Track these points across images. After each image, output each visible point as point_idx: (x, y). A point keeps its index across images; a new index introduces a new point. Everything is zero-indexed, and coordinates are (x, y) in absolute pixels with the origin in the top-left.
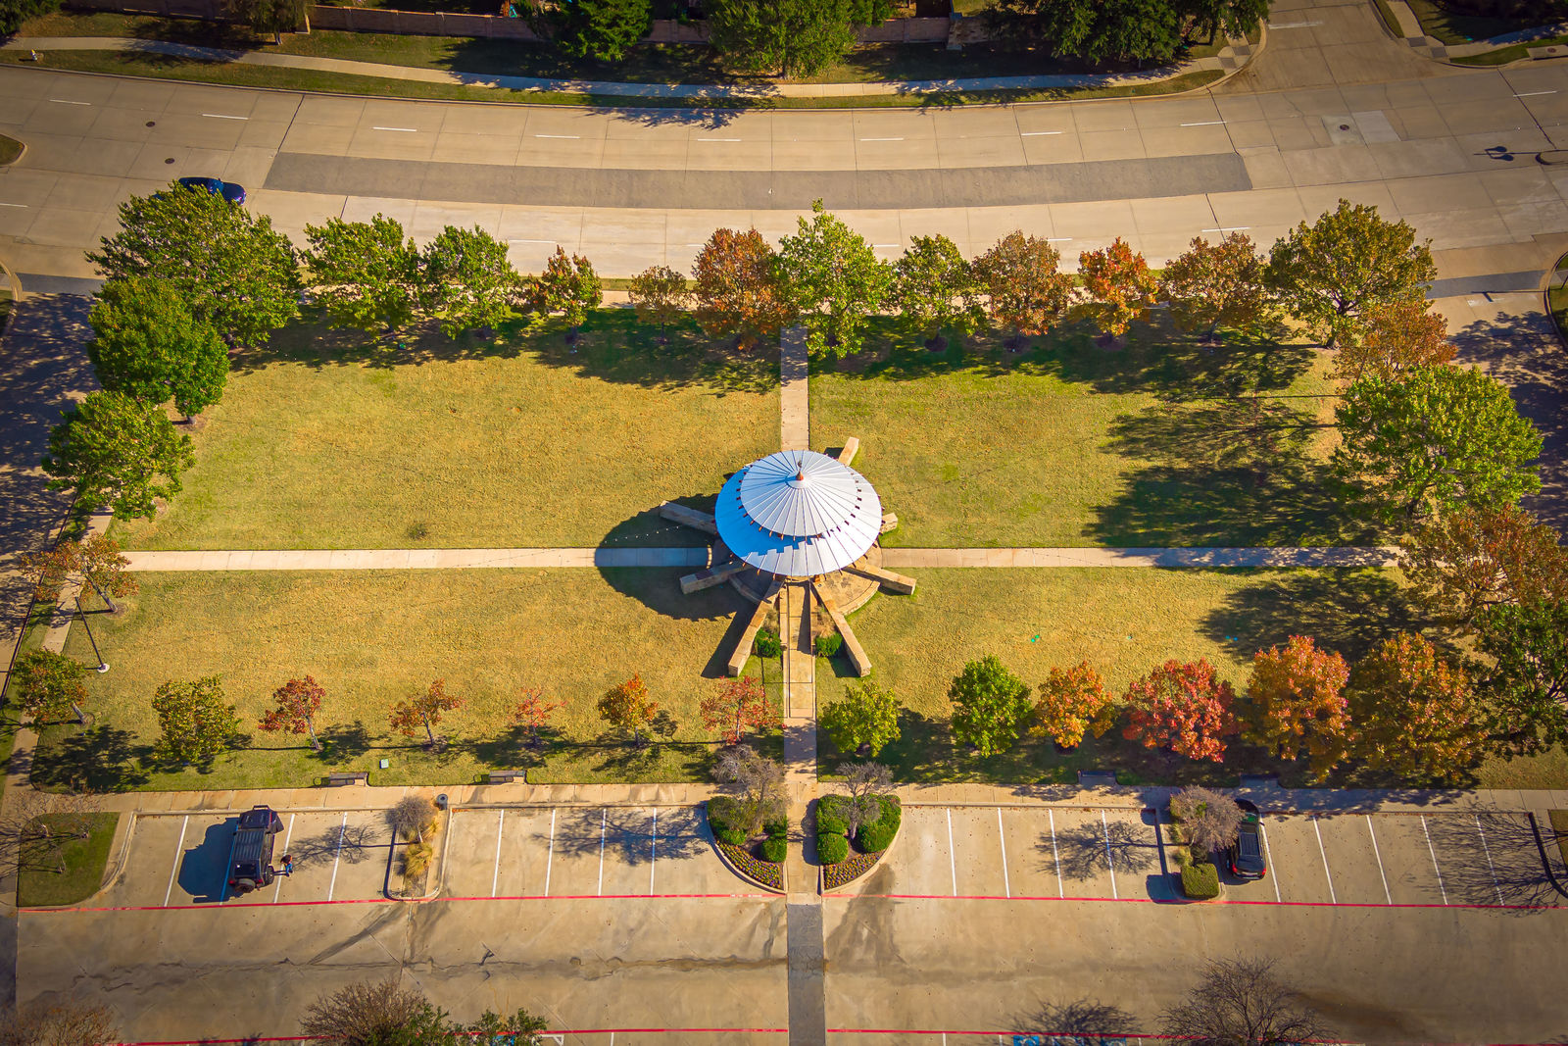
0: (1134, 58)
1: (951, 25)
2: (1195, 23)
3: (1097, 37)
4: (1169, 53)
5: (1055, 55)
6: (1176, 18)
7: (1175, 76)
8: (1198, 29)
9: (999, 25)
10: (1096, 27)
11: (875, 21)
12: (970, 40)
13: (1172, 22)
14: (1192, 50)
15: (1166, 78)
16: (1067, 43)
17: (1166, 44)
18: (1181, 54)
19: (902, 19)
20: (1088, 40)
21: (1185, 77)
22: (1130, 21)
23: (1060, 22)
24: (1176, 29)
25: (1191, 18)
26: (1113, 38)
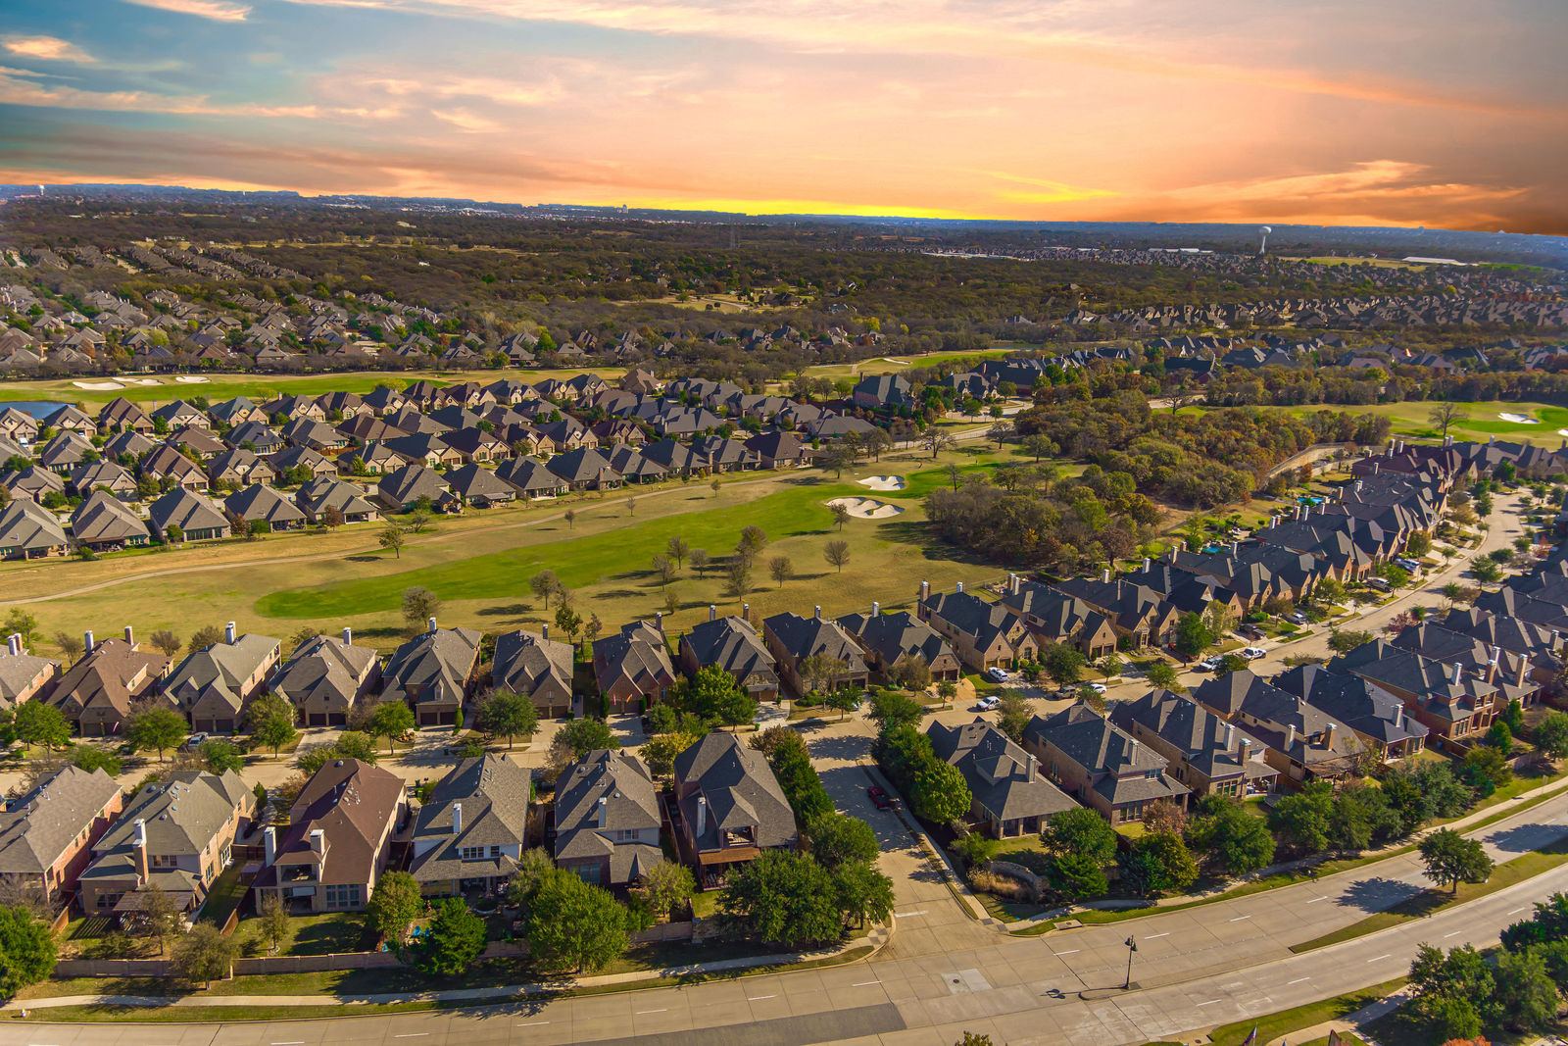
0: (815, 940)
1: (694, 925)
2: (850, 915)
3: (790, 927)
4: (837, 936)
5: (764, 941)
6: (838, 913)
7: (843, 951)
8: (853, 919)
9: (725, 924)
10: (789, 920)
11: (643, 928)
12: (707, 936)
13: (836, 915)
14: (851, 933)
15: (838, 953)
16: (771, 933)
17: (834, 930)
18: (845, 935)
19: (660, 925)
20: (784, 930)
21: (850, 952)
22: (809, 915)
23: (765, 919)
24: (838, 920)
25: (846, 912)
26: (800, 928)
